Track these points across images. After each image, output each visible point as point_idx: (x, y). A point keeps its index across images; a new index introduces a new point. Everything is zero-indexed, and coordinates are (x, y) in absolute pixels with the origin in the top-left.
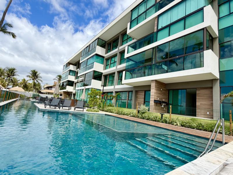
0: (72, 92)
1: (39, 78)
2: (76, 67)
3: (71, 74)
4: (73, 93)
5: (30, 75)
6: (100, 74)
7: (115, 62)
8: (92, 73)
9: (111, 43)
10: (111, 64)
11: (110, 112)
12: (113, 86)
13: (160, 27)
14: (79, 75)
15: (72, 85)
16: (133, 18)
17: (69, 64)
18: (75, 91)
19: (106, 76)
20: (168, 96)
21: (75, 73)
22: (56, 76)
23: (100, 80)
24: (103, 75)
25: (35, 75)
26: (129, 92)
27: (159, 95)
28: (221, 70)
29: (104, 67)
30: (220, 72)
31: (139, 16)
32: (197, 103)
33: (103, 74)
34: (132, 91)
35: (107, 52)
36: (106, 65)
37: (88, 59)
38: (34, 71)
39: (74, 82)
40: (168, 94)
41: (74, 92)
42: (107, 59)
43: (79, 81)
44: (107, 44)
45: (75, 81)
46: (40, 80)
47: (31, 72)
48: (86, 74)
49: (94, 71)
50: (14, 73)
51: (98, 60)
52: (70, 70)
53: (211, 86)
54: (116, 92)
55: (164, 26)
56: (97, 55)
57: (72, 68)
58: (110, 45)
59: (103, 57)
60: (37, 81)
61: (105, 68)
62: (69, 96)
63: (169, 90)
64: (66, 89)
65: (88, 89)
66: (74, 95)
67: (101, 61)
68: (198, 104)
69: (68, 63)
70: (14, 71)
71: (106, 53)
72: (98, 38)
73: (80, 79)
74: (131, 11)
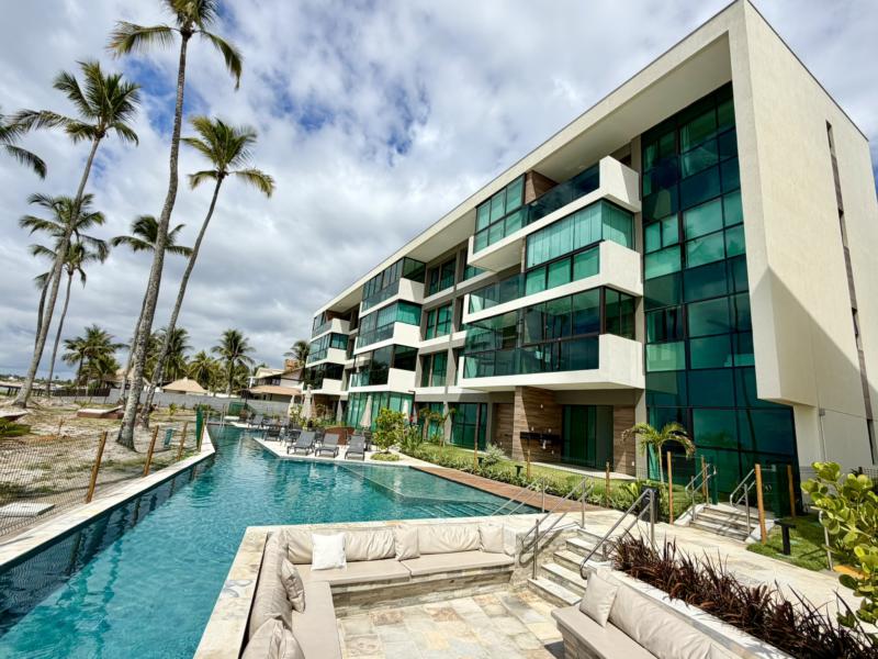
0: (338, 396)
1: (245, 354)
2: (348, 323)
3: (335, 343)
4: (341, 399)
5: (222, 346)
6: (411, 352)
7: (448, 321)
8: (390, 350)
9: (437, 269)
10: (438, 324)
11: (426, 460)
12: (443, 388)
13: (530, 265)
14: (356, 351)
15: (338, 377)
16: (481, 227)
17: (330, 314)
18: (346, 393)
19: (426, 358)
20: (561, 421)
21: (347, 343)
22: (292, 345)
23: (412, 368)
24: (421, 356)
25: (234, 344)
26: (481, 404)
27: (535, 421)
28: (649, 370)
29: (421, 331)
30: (647, 374)
31: (491, 225)
32: (615, 440)
33: (420, 353)
34: (486, 404)
35: (427, 294)
36: (428, 327)
37: (379, 310)
38: (234, 333)
39: (343, 366)
40: (560, 416)
41: (344, 394)
42: (430, 313)
43: (357, 366)
44: (429, 270)
45: (348, 363)
46: (249, 359)
47: (224, 338)
48: (374, 351)
49: (395, 346)
50: (181, 342)
51: (406, 314)
52: (333, 334)
53: (631, 403)
54: (451, 405)
55: (537, 262)
56: (401, 301)
57: (337, 326)
58: (435, 276)
59: (419, 306)
60: (241, 362)
61: (425, 337)
62: (330, 407)
63: (564, 407)
64: (321, 388)
65: (381, 393)
66: (345, 404)
67: (413, 315)
68: (616, 442)
69: (327, 311)
70: (182, 337)
71: (426, 296)
72: (405, 258)
73: (361, 360)
74: (477, 207)
